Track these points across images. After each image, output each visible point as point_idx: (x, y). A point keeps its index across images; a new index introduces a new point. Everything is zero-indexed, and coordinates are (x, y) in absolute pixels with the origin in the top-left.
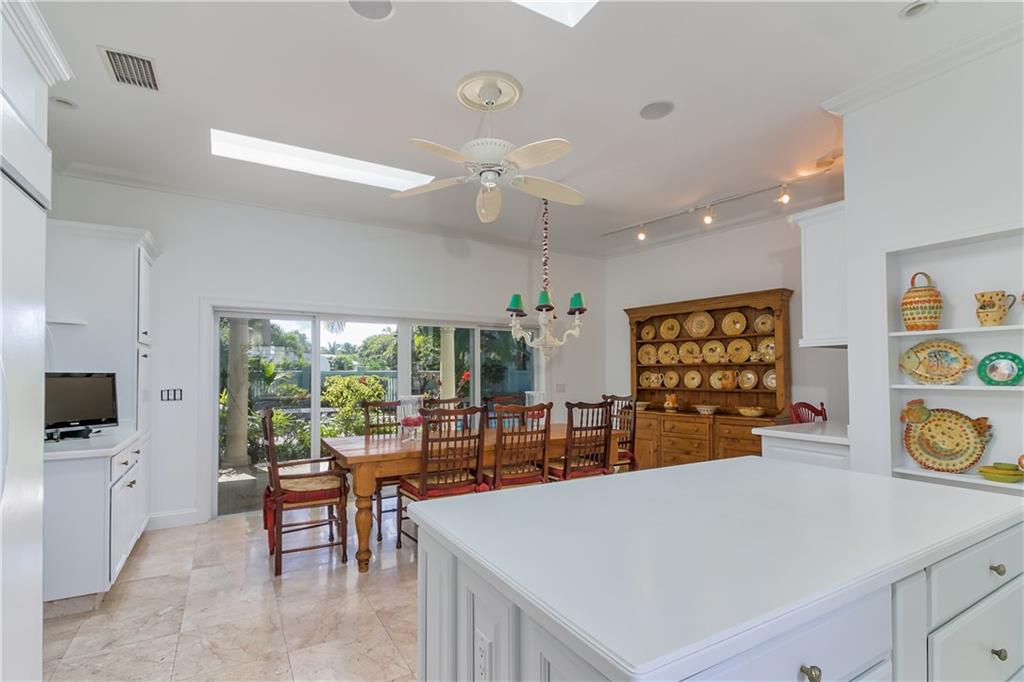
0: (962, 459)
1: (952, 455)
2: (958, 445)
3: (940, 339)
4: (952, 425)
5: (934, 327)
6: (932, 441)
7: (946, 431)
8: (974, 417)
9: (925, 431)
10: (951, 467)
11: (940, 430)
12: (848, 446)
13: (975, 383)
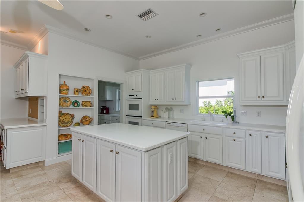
0: (69, 123)
1: (67, 123)
2: (68, 120)
3: (65, 97)
4: (67, 116)
5: (67, 94)
6: (63, 120)
7: (66, 118)
8: (71, 114)
9: (62, 118)
10: (67, 126)
11: (65, 118)
12: (46, 125)
13: (72, 107)
